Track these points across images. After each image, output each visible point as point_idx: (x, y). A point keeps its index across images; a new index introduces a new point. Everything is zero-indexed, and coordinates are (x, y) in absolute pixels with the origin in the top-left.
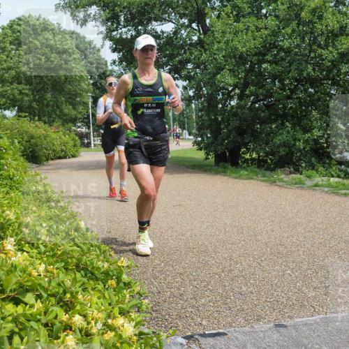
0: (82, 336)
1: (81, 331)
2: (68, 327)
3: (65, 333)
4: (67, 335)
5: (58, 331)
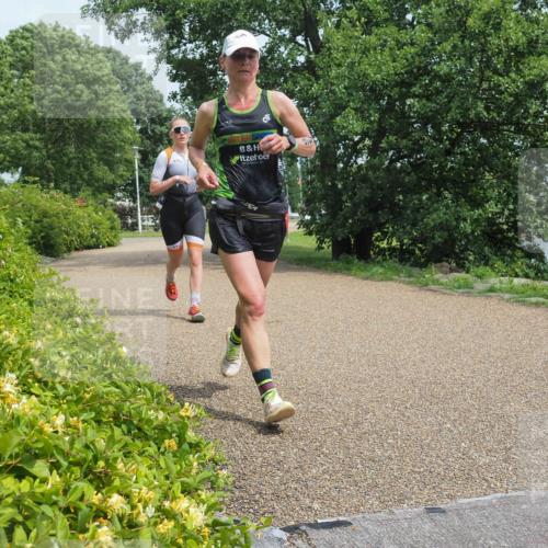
0: (123, 528)
1: (121, 520)
2: (100, 514)
3: (97, 523)
4: (99, 526)
5: (86, 520)
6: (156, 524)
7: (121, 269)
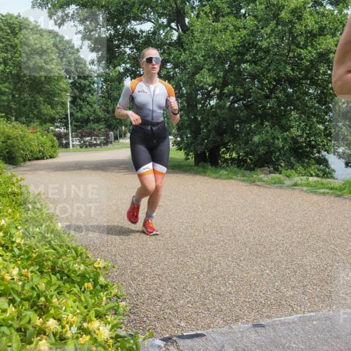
0: (56, 340)
1: (55, 335)
2: (41, 332)
5: (32, 336)
6: (77, 338)
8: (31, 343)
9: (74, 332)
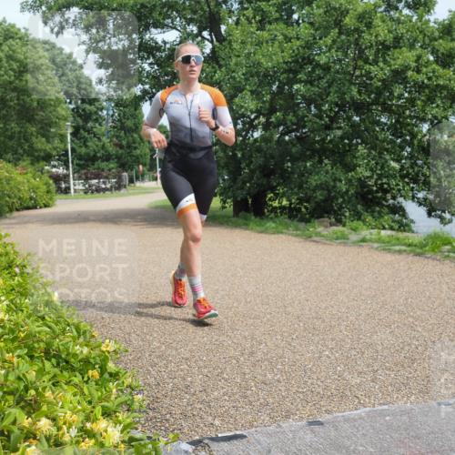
0: (50, 446)
1: (48, 439)
2: (30, 436)
3: (27, 444)
4: (29, 446)
5: (17, 440)
6: (78, 443)
7: (55, 226)
8: (16, 450)
9: (73, 435)
